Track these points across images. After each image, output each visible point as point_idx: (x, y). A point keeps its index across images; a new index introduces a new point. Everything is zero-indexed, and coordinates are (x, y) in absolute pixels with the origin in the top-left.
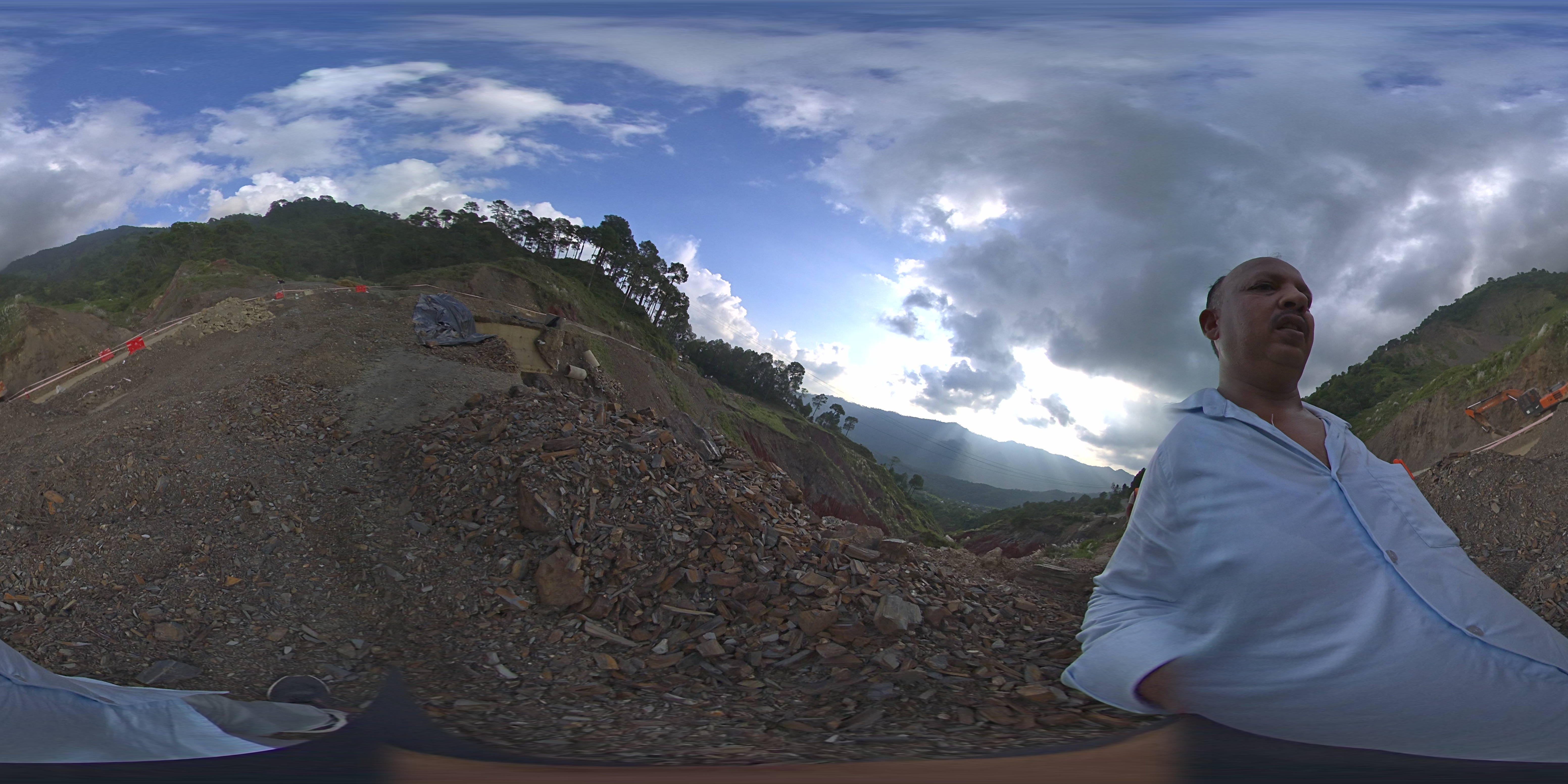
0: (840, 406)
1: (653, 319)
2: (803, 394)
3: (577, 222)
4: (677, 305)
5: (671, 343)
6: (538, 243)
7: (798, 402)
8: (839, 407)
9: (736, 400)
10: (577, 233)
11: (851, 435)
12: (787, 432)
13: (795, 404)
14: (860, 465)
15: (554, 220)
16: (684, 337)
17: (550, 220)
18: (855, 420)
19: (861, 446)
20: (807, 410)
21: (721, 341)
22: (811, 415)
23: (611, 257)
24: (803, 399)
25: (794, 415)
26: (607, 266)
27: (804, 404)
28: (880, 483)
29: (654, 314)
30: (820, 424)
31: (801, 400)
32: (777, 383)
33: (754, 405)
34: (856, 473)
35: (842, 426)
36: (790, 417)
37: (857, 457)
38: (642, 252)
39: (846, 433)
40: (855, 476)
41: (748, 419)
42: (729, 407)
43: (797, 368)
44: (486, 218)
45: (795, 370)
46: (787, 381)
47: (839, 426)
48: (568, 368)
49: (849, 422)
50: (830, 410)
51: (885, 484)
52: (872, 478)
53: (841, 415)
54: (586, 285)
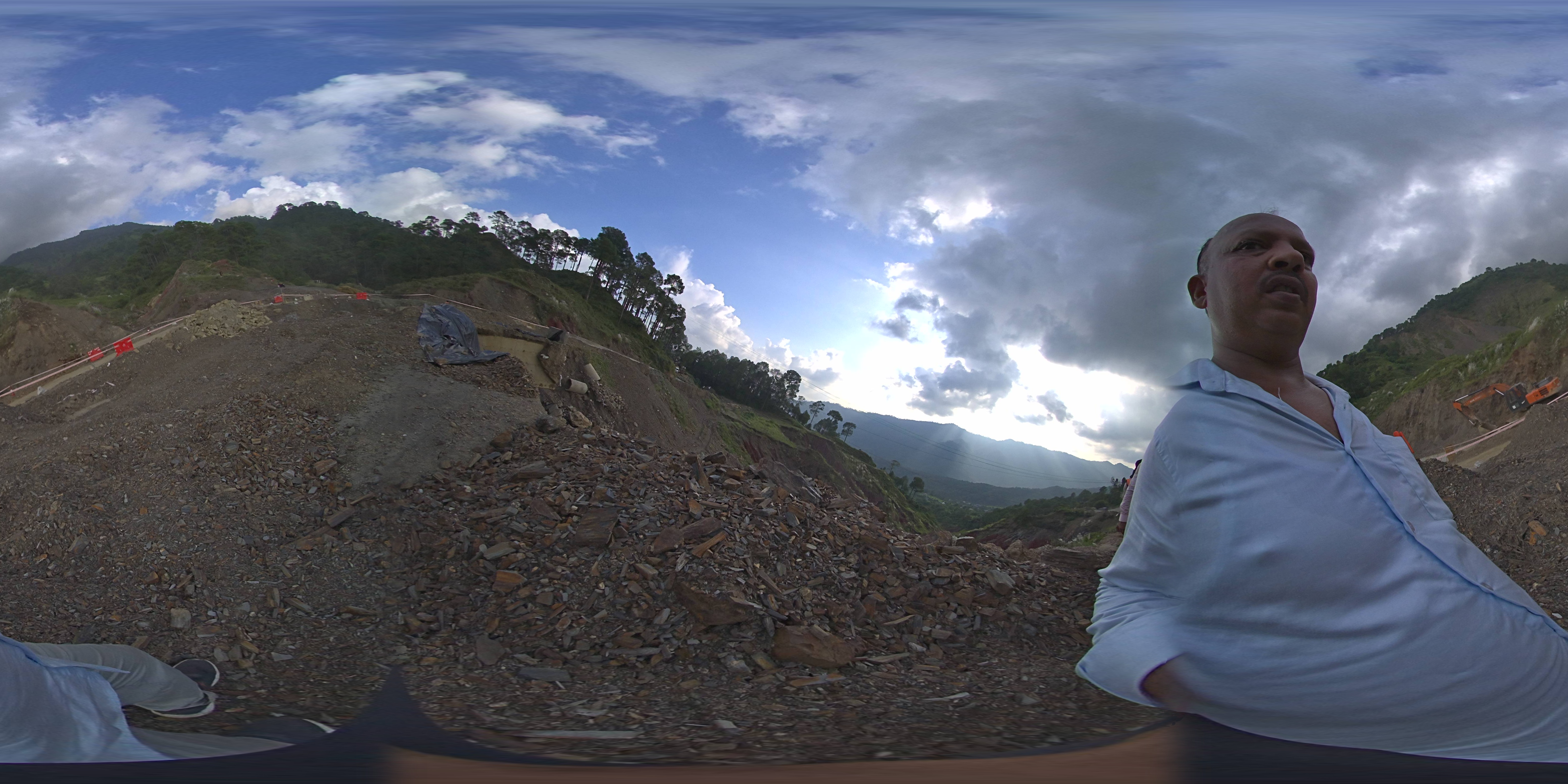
0: (838, 412)
1: (650, 331)
2: (800, 402)
3: (573, 233)
4: (673, 316)
5: (668, 354)
6: (537, 254)
7: (796, 410)
8: (836, 413)
9: (734, 410)
10: (575, 245)
11: (849, 441)
12: (786, 441)
13: (793, 412)
14: (860, 470)
15: (552, 231)
16: (680, 348)
17: (549, 231)
18: (854, 426)
19: (860, 451)
20: (804, 418)
21: (717, 351)
22: (809, 422)
23: (608, 269)
24: (800, 406)
25: (792, 423)
26: (604, 277)
27: (802, 412)
28: (881, 488)
29: (650, 326)
30: (819, 430)
31: (798, 408)
32: (773, 391)
33: (752, 415)
34: (857, 479)
35: (841, 432)
36: (789, 426)
37: (857, 462)
38: (639, 264)
39: (844, 439)
40: (856, 481)
41: (747, 429)
42: (728, 417)
43: (793, 376)
44: (487, 229)
45: (791, 378)
46: (784, 390)
47: (837, 432)
48: (570, 382)
49: (847, 428)
50: (828, 417)
51: (886, 488)
52: (873, 483)
53: (839, 422)
54: (585, 297)
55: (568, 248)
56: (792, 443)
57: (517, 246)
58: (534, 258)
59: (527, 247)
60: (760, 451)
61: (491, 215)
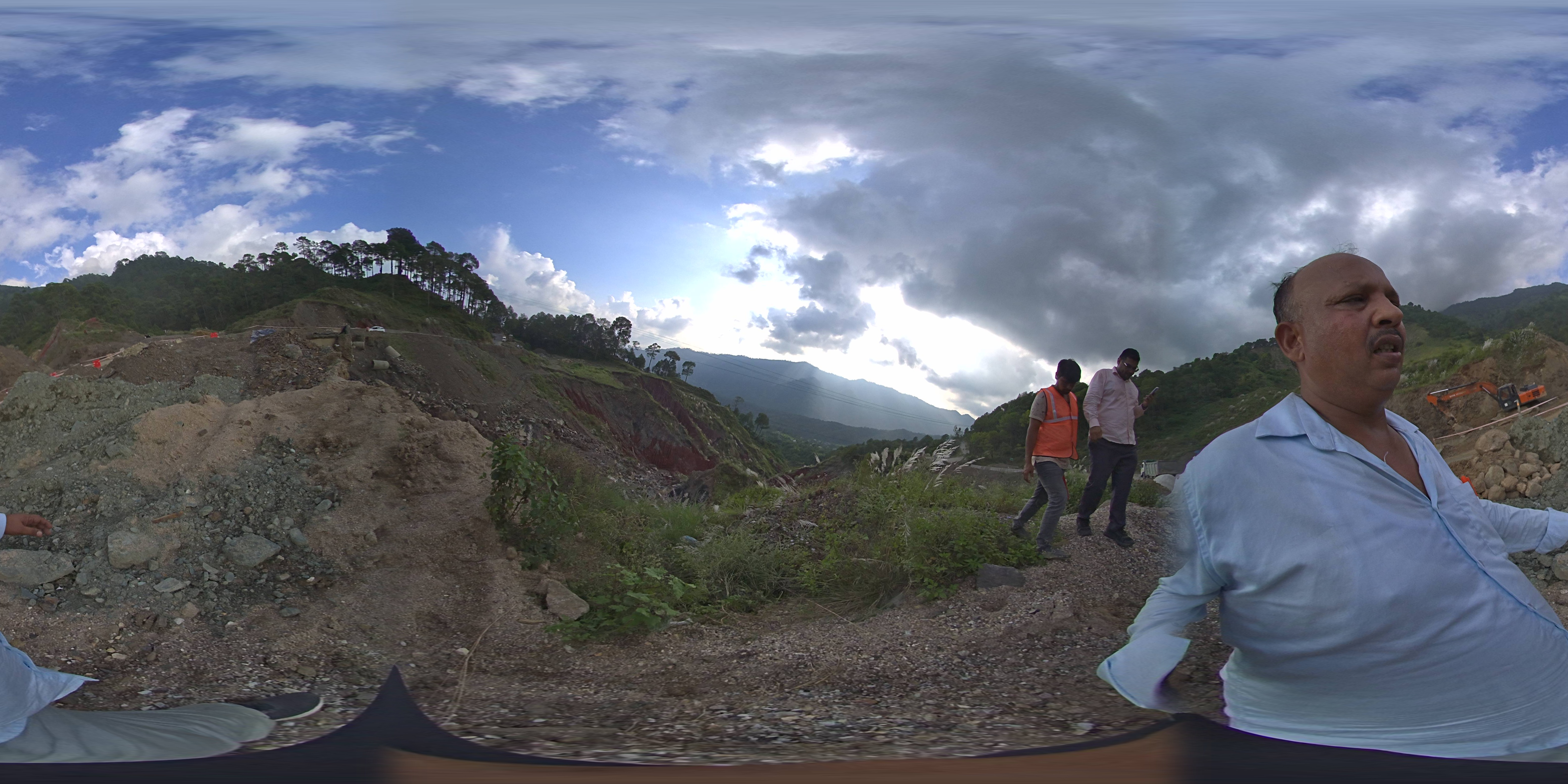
0: (678, 354)
2: (633, 348)
3: (370, 240)
6: (346, 268)
8: (673, 354)
9: (562, 363)
11: (689, 379)
12: (614, 384)
14: (700, 408)
16: (507, 319)
18: (695, 365)
19: (701, 390)
20: (640, 361)
22: (646, 366)
23: (410, 265)
24: (635, 351)
25: (628, 369)
26: (409, 273)
27: (637, 357)
28: (723, 425)
29: (470, 305)
30: (657, 373)
31: (633, 353)
32: (605, 341)
33: (580, 365)
34: (696, 416)
35: (681, 372)
36: (622, 371)
37: (696, 400)
38: (432, 253)
39: (683, 378)
40: (694, 418)
41: (569, 377)
42: (547, 369)
43: (623, 324)
44: (296, 255)
45: (621, 325)
46: (615, 337)
47: (677, 372)
48: (373, 363)
49: (686, 368)
50: (665, 358)
51: (729, 425)
52: (714, 420)
53: (677, 362)
54: (391, 296)
55: (370, 256)
56: (620, 385)
57: (327, 265)
58: (344, 271)
59: (335, 263)
60: (584, 397)
61: (296, 242)
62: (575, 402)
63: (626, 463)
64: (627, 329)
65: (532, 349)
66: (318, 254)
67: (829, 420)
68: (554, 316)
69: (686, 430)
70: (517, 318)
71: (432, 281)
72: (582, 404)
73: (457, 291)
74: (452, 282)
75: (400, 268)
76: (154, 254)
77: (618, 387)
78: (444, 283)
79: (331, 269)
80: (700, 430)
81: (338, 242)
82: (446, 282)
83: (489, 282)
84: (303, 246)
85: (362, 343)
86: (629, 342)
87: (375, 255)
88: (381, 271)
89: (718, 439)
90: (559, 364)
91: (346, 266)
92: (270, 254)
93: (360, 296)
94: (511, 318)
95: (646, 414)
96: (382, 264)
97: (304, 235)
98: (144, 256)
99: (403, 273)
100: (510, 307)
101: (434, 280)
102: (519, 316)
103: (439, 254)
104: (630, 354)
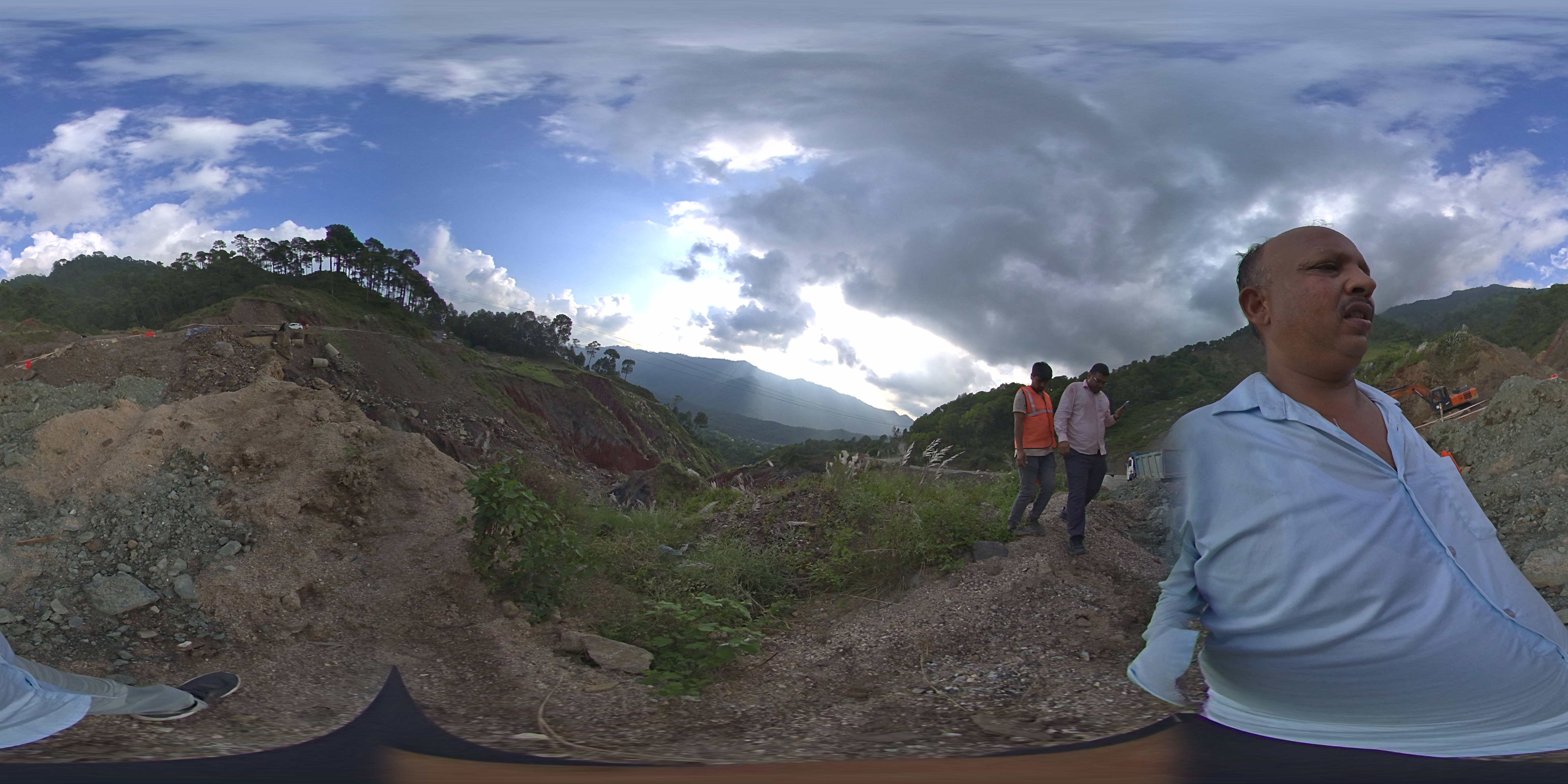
0: (617, 352)
2: (574, 345)
3: (309, 237)
8: (613, 352)
11: (629, 378)
12: (557, 382)
13: (568, 355)
14: (639, 406)
16: (447, 316)
18: (633, 363)
19: (640, 388)
20: (580, 359)
21: (483, 311)
22: (586, 364)
23: (348, 262)
24: (575, 349)
25: (567, 366)
27: (577, 354)
28: (661, 423)
29: (406, 301)
30: (597, 371)
31: (573, 351)
32: (545, 338)
33: (521, 363)
34: (635, 415)
35: (621, 371)
36: (562, 368)
37: (636, 398)
38: (370, 249)
39: (623, 376)
40: (633, 417)
41: (509, 375)
42: (487, 367)
43: (564, 321)
44: (235, 253)
45: (562, 323)
46: (555, 335)
47: (617, 370)
48: (312, 360)
49: (626, 366)
50: (605, 356)
51: (667, 423)
52: (653, 418)
53: (617, 360)
54: (330, 292)
55: (309, 253)
56: (560, 383)
57: (265, 263)
58: (283, 269)
59: (274, 261)
60: (524, 394)
61: (234, 240)
62: (515, 400)
63: (565, 462)
64: (568, 326)
65: (473, 346)
66: (256, 252)
67: (768, 420)
68: (495, 314)
69: (626, 429)
70: (458, 315)
71: (371, 278)
72: (522, 402)
73: (396, 288)
74: (391, 279)
75: (339, 265)
76: (91, 254)
77: (558, 385)
78: (383, 280)
79: (270, 267)
80: (639, 429)
81: (276, 239)
82: (386, 279)
83: (430, 279)
84: (241, 244)
85: (301, 341)
86: (569, 339)
87: (315, 252)
88: (320, 268)
89: (658, 438)
90: (499, 362)
91: (285, 264)
92: (208, 252)
93: (299, 293)
94: (451, 315)
95: (586, 413)
96: (321, 261)
97: (241, 233)
98: (81, 256)
99: (342, 270)
100: (451, 304)
101: (373, 277)
102: (459, 313)
103: (377, 251)
104: (570, 352)
